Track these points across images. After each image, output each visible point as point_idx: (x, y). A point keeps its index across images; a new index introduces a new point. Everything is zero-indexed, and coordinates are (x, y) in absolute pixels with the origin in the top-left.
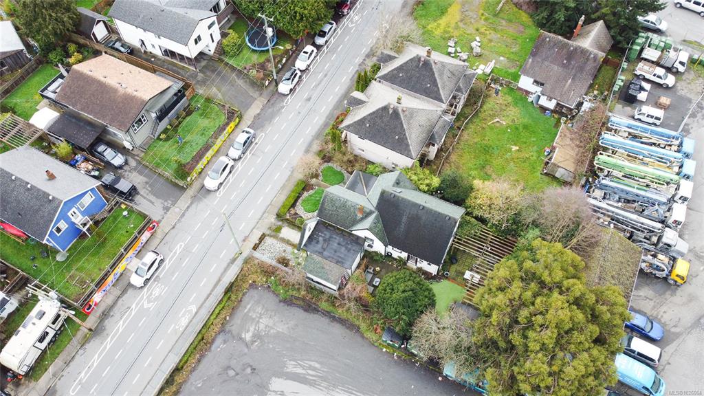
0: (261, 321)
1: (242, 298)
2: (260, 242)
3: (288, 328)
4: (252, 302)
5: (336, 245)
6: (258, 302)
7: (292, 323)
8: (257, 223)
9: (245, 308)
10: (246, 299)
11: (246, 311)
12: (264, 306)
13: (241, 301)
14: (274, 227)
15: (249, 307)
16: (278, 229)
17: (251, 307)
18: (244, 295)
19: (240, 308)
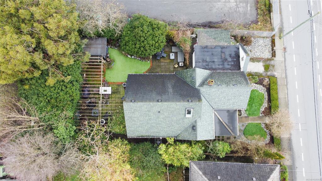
0: (235, 4)
1: (257, 11)
2: (273, 49)
3: (215, 7)
4: (249, 12)
5: (216, 60)
6: (245, 14)
7: (214, 10)
8: (285, 66)
9: (251, 7)
10: (254, 12)
11: (249, 5)
12: (240, 13)
13: (257, 9)
14: (271, 68)
15: (249, 8)
16: (267, 68)
17: (247, 8)
18: (258, 14)
19: (253, 5)
